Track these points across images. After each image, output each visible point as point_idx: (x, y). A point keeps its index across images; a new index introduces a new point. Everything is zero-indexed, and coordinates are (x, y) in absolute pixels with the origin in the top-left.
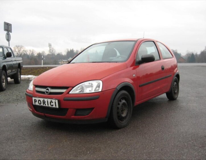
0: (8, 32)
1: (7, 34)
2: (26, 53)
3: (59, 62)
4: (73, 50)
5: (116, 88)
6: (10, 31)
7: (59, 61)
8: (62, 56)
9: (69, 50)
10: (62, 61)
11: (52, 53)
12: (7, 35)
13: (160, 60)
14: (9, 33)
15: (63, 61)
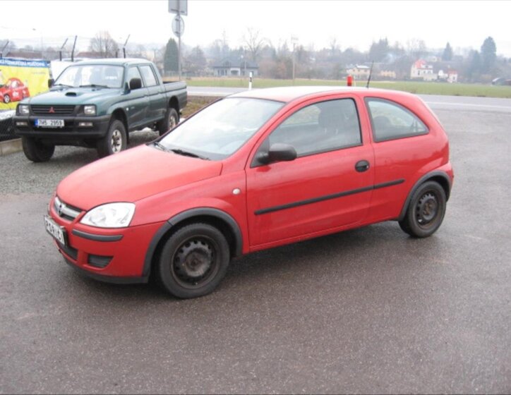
0: (178, 15)
1: (177, 20)
2: (269, 45)
3: (348, 69)
4: (386, 39)
5: (167, 221)
6: (183, 12)
7: (347, 67)
8: (358, 54)
9: (377, 41)
10: (355, 69)
11: (333, 47)
12: (175, 22)
13: (362, 145)
14: (180, 17)
15: (359, 67)
